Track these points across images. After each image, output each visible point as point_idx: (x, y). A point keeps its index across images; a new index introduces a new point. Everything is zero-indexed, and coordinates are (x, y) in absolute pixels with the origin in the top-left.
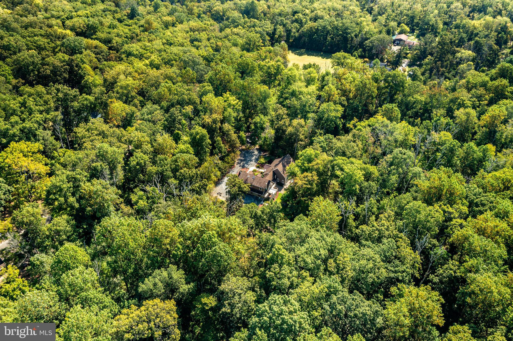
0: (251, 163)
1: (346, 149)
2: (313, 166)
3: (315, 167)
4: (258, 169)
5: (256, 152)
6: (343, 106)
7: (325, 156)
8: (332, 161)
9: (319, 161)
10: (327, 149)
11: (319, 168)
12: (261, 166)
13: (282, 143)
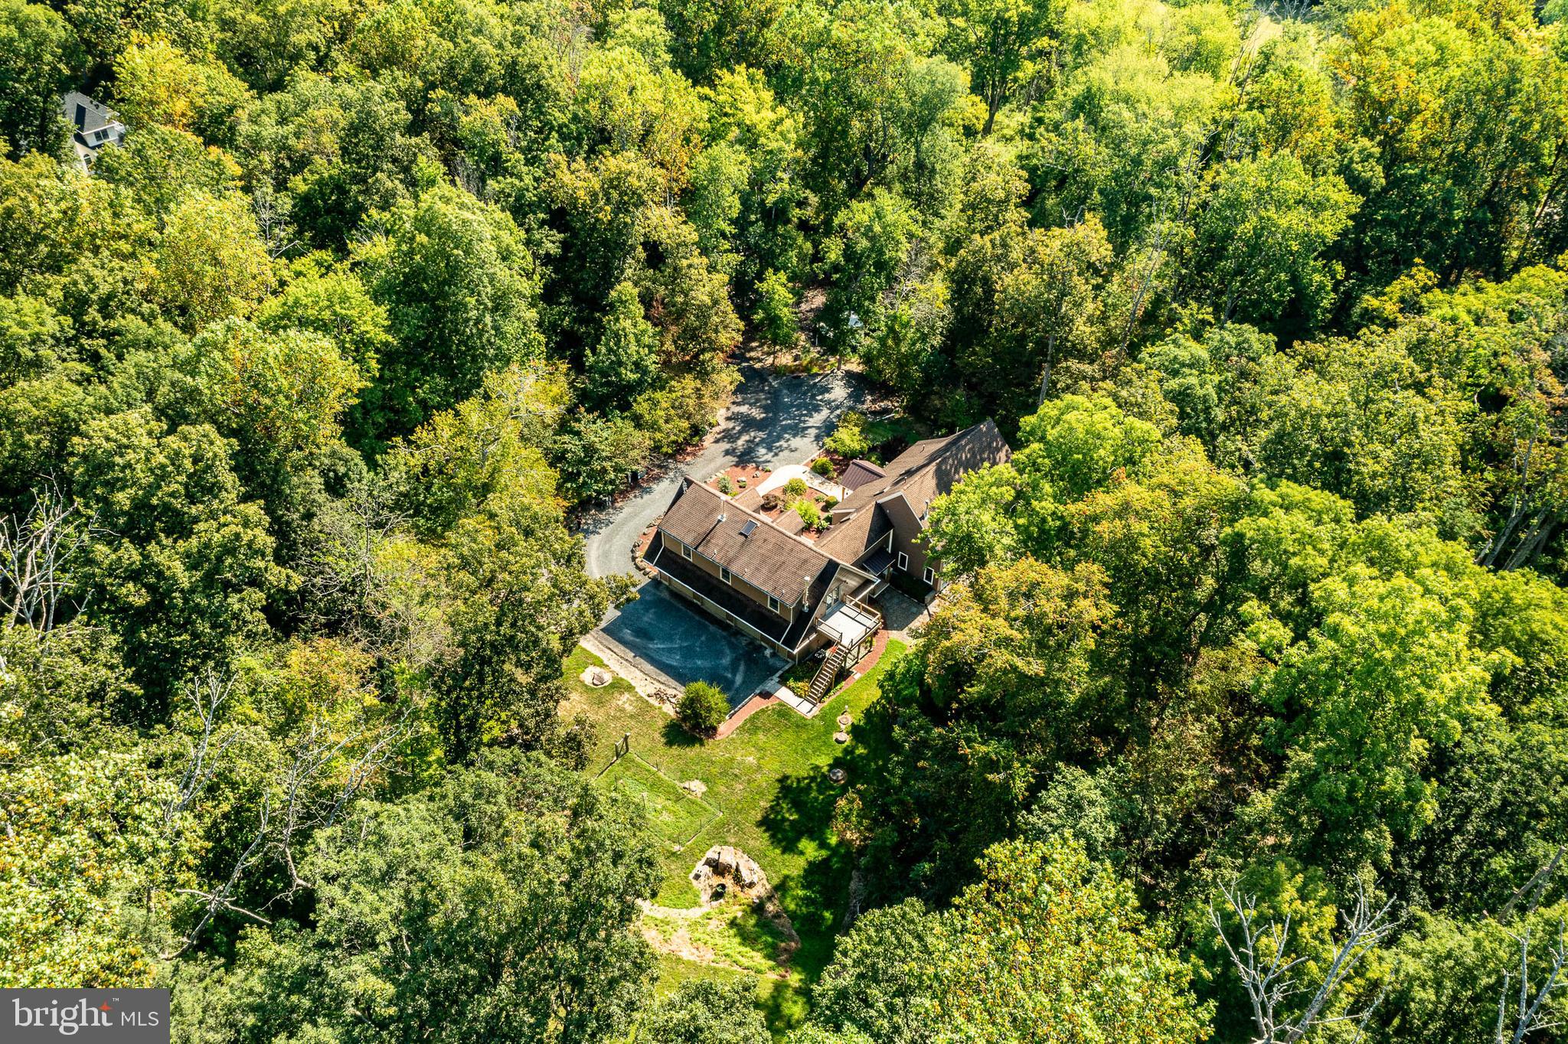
0: (796, 442)
1: (1356, 436)
2: (1096, 519)
3: (1104, 528)
4: (816, 482)
5: (839, 392)
6: (1357, 184)
7: (1192, 457)
8: (1236, 507)
9: (1135, 492)
10: (1220, 415)
11: (1132, 543)
12: (837, 464)
13: (977, 357)
